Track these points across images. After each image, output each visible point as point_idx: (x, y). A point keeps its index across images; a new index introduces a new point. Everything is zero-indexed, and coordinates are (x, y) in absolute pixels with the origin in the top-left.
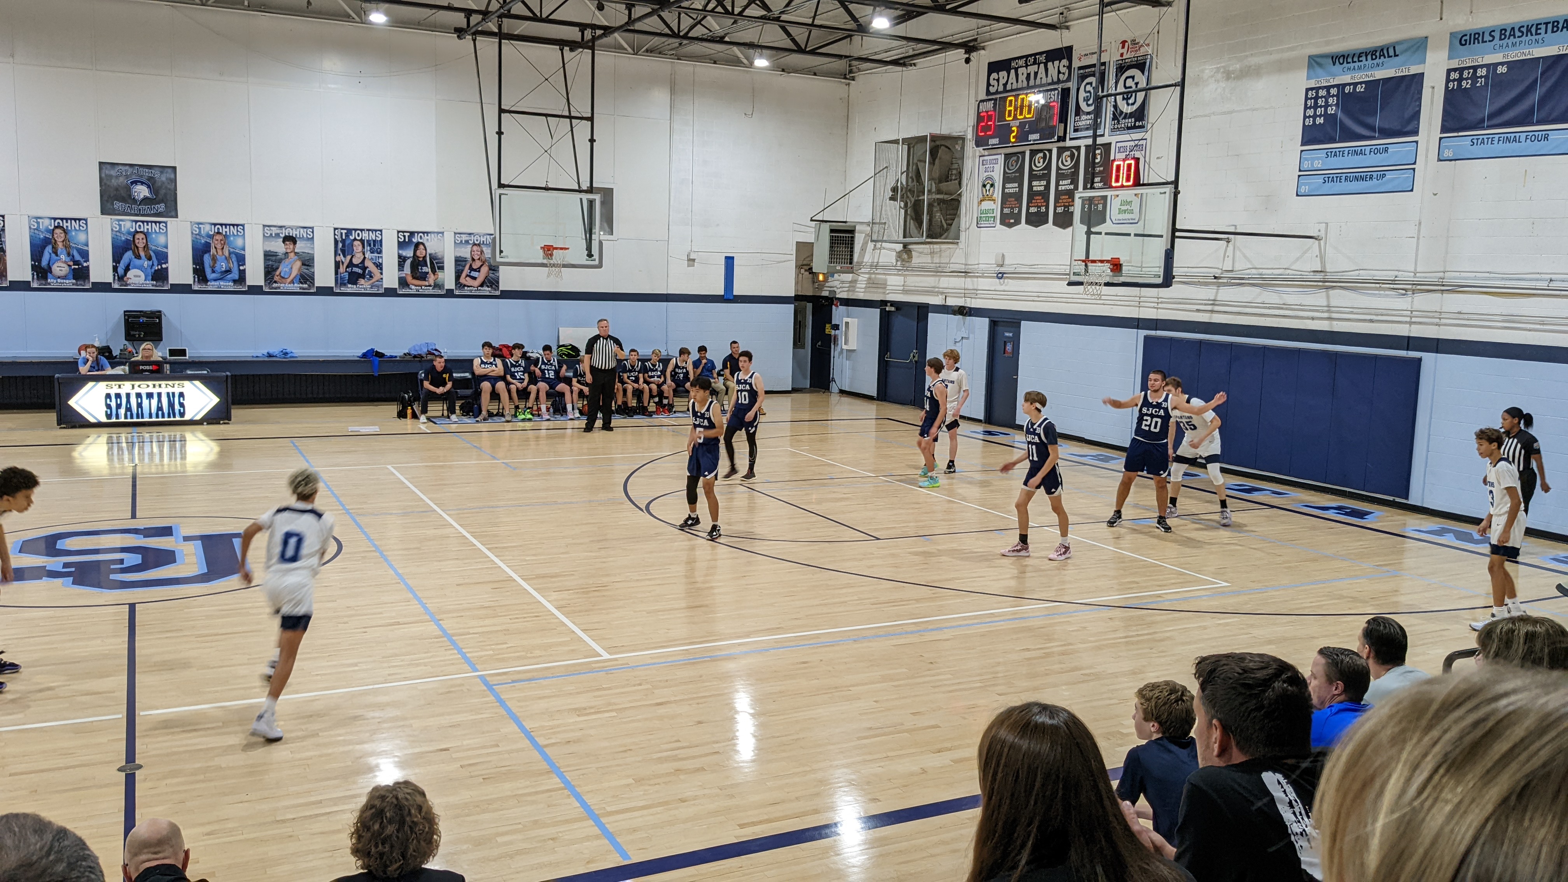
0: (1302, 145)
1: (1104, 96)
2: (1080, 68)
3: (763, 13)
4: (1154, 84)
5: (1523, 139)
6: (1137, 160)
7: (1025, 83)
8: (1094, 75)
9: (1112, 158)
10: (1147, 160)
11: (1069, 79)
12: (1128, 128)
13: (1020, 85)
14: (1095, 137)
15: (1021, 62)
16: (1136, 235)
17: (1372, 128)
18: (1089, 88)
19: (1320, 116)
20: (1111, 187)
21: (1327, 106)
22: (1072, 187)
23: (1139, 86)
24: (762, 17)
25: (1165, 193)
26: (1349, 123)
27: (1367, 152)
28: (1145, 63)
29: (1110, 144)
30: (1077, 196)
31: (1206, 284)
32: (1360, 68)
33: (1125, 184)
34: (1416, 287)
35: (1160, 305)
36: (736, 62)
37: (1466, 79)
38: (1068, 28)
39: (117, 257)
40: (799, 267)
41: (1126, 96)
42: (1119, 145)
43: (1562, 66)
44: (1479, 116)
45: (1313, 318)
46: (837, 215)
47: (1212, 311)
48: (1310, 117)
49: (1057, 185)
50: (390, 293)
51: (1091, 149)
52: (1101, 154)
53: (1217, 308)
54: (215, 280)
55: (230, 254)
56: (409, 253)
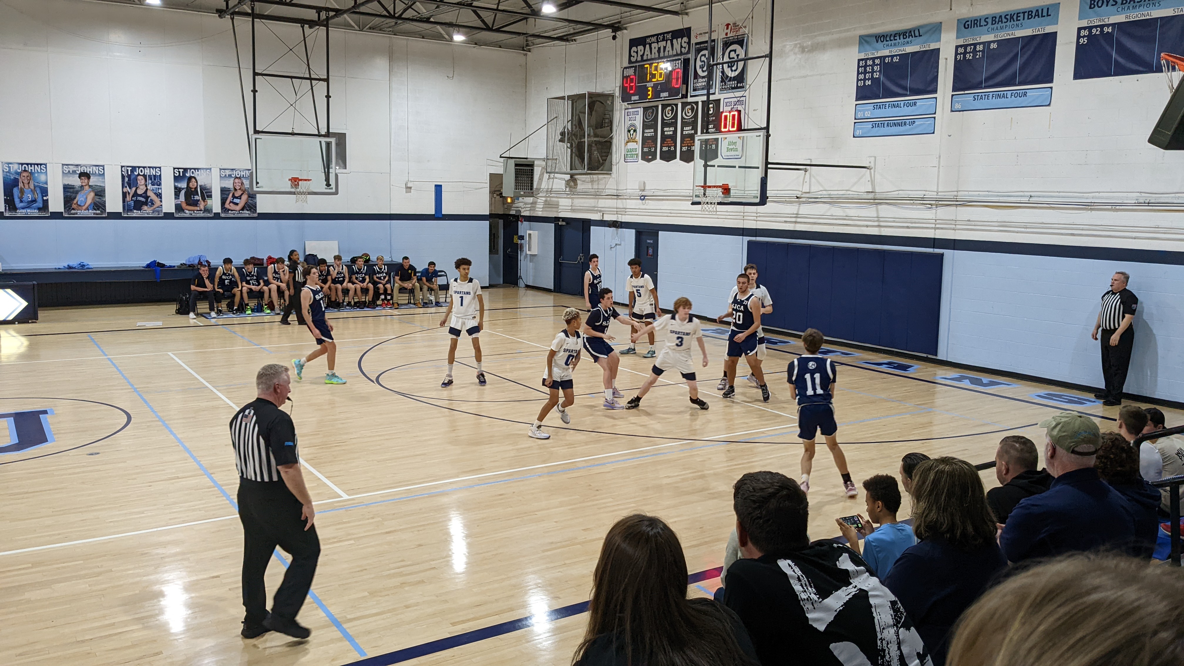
0: (856, 100)
1: (714, 65)
2: (697, 44)
4: (750, 56)
5: (1009, 96)
6: (739, 112)
7: (657, 54)
8: (706, 49)
9: (721, 110)
10: (747, 112)
11: (688, 52)
12: (733, 88)
13: (653, 57)
14: (708, 94)
15: (654, 39)
16: (740, 167)
17: (905, 88)
18: (703, 58)
19: (868, 79)
20: (721, 132)
21: (873, 72)
22: (693, 132)
23: (740, 57)
24: (457, 6)
25: (760, 136)
26: (889, 84)
27: (902, 105)
28: (743, 40)
29: (720, 100)
30: (697, 138)
31: (791, 202)
32: (895, 45)
33: (731, 129)
34: (938, 203)
35: (759, 219)
36: (439, 37)
37: (969, 53)
38: (687, 14)
40: (492, 192)
41: (731, 64)
42: (726, 100)
43: (1035, 43)
44: (979, 80)
45: (867, 226)
46: (519, 153)
47: (796, 222)
48: (861, 80)
49: (682, 130)
50: (168, 216)
51: (706, 104)
52: (713, 108)
53: (799, 220)
54: (23, 208)
55: (35, 187)
56: (183, 185)
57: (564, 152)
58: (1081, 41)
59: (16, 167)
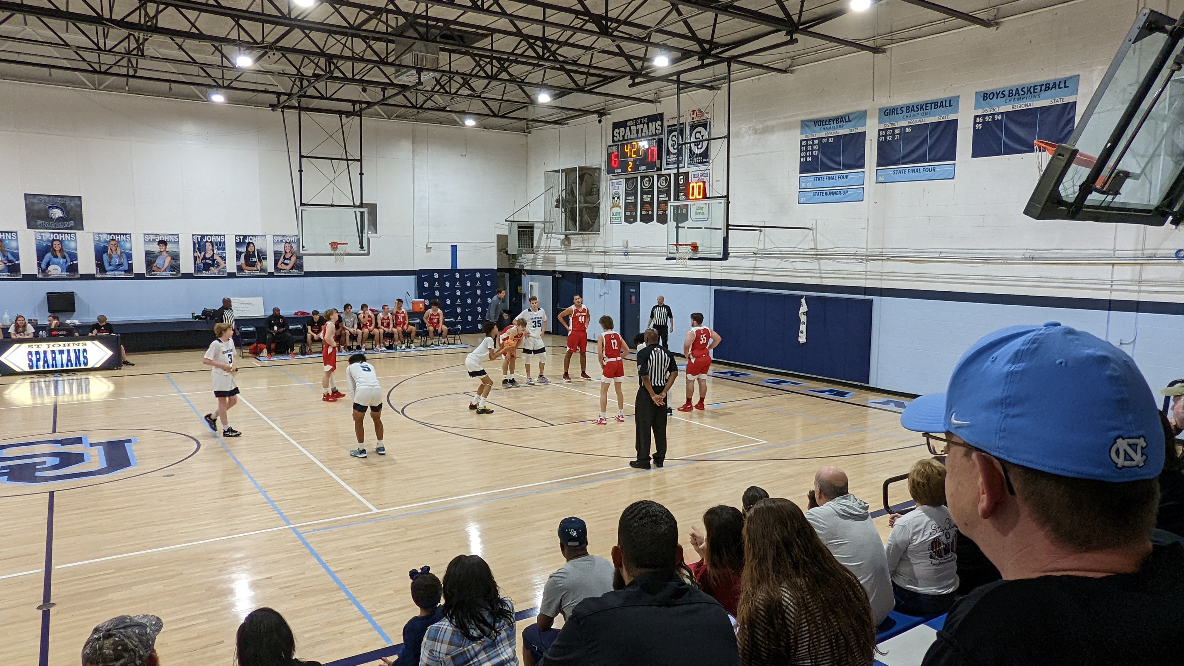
0: (800, 173)
1: (683, 144)
2: (668, 126)
3: (471, 92)
4: (712, 137)
5: (921, 170)
6: (704, 183)
7: (636, 136)
8: (676, 131)
9: (690, 181)
10: (710, 182)
11: (662, 133)
12: (699, 163)
13: (632, 137)
14: (678, 168)
15: (633, 122)
16: (705, 228)
17: (839, 164)
18: (674, 138)
19: (809, 156)
20: (689, 199)
21: (813, 150)
22: (667, 199)
23: (704, 138)
24: (469, 95)
25: (721, 203)
26: (825, 160)
27: (837, 178)
28: (707, 124)
29: (688, 172)
30: (669, 205)
31: (749, 257)
32: (830, 128)
33: (698, 197)
34: (868, 258)
35: (723, 271)
36: (454, 123)
37: (889, 135)
38: (660, 102)
39: (40, 256)
40: (499, 250)
41: (697, 144)
42: (694, 173)
43: (941, 128)
44: (897, 157)
45: (811, 277)
46: (522, 217)
47: (753, 274)
48: (803, 157)
49: (658, 197)
50: (231, 275)
51: (677, 175)
52: (683, 179)
53: (756, 272)
54: (112, 271)
55: (121, 253)
56: (243, 249)
57: (559, 216)
58: (977, 126)
59: (105, 236)
